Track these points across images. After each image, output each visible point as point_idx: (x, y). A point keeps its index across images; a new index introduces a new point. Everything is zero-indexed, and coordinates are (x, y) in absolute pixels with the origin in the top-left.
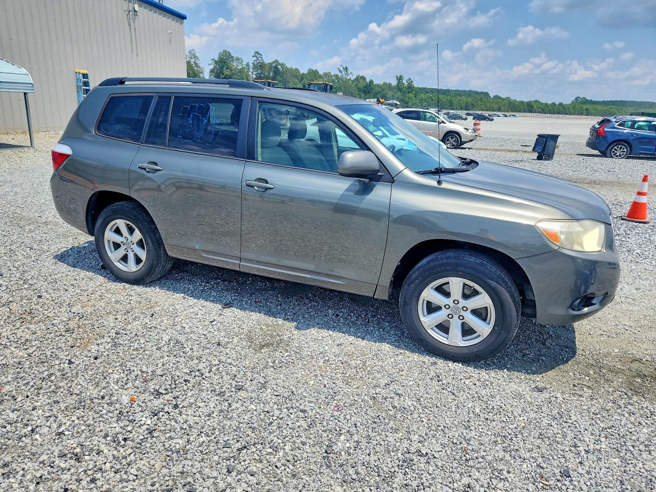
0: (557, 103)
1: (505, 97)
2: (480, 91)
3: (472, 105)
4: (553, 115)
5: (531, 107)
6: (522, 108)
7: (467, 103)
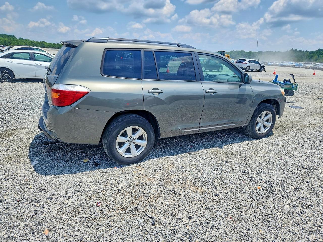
0: (56, 43)
1: (25, 39)
2: (9, 35)
3: (9, 43)
4: (56, 49)
5: (44, 45)
6: (39, 45)
7: (5, 41)
